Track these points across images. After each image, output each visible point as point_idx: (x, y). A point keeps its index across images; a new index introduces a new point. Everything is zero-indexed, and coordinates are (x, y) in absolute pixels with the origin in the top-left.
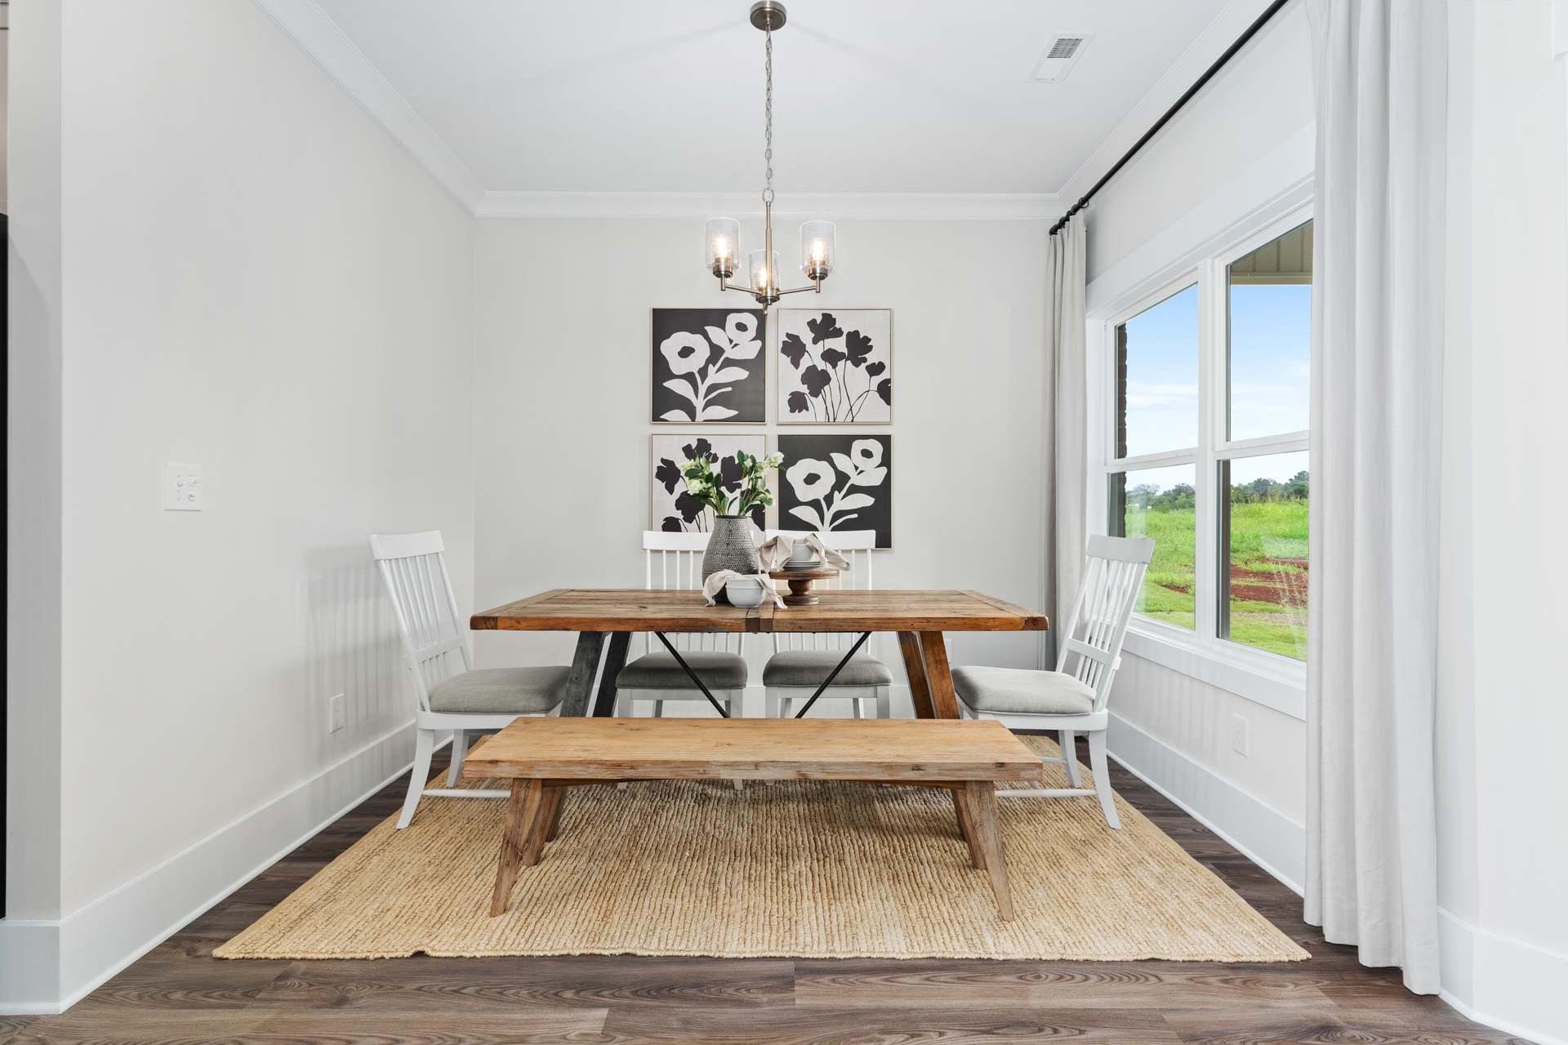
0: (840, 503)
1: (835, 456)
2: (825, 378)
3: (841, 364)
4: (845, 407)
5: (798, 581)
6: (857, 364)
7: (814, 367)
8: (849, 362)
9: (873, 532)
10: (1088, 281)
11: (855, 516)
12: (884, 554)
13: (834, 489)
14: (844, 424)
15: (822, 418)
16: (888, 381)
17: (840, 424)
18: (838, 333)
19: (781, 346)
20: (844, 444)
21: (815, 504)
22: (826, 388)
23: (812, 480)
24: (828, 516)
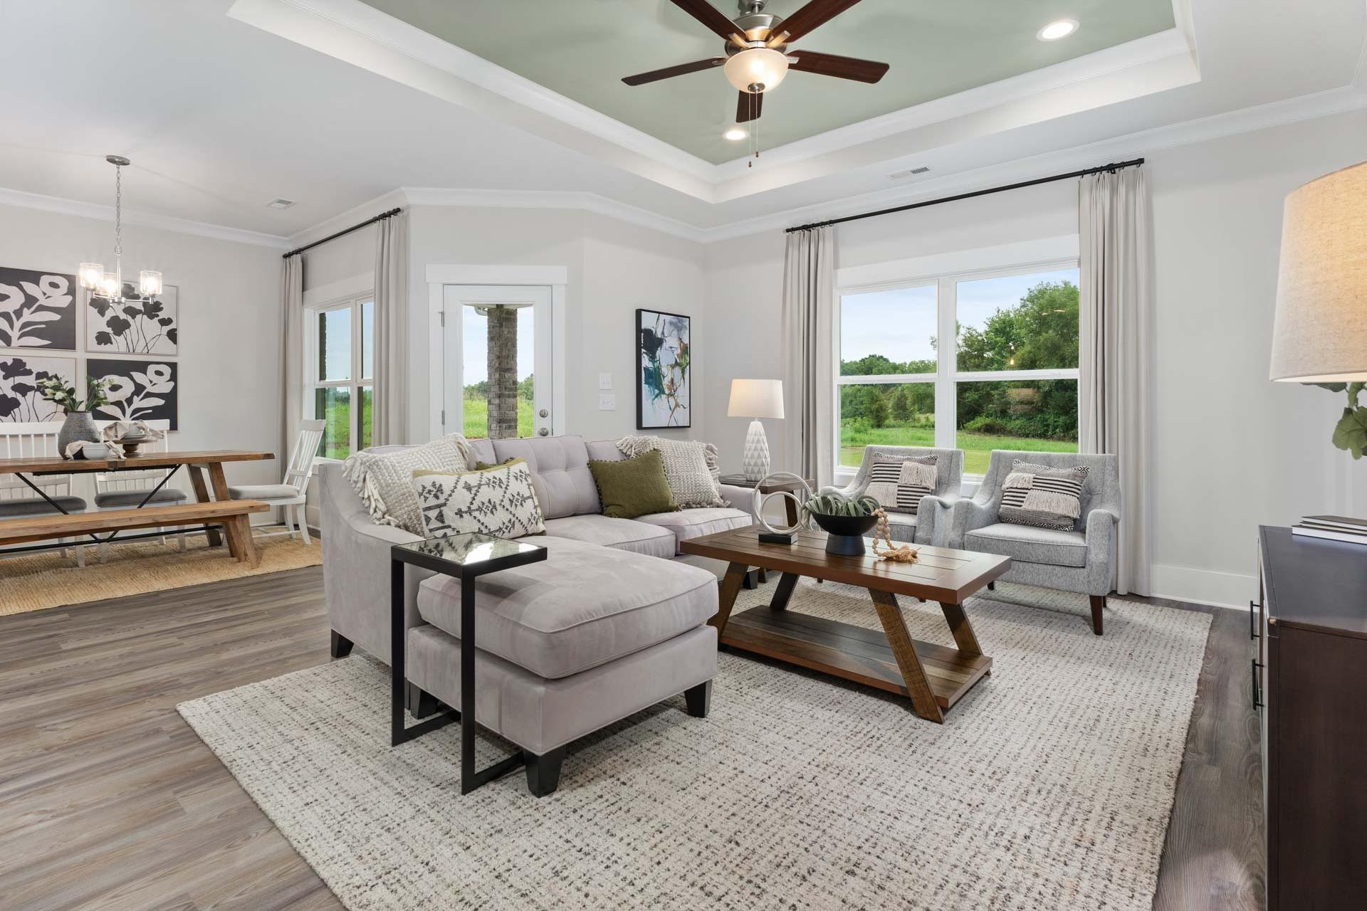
0: (137, 403)
1: (134, 374)
2: (126, 325)
3: (139, 317)
4: (142, 343)
5: (130, 446)
6: (151, 317)
7: (117, 317)
8: (145, 316)
9: (168, 421)
10: (304, 289)
11: (151, 411)
12: (174, 435)
13: (133, 394)
14: (141, 354)
15: (124, 348)
16: (175, 330)
17: (138, 354)
18: (137, 297)
19: (89, 301)
20: (142, 367)
21: (118, 404)
22: (127, 331)
23: (115, 388)
24: (129, 411)
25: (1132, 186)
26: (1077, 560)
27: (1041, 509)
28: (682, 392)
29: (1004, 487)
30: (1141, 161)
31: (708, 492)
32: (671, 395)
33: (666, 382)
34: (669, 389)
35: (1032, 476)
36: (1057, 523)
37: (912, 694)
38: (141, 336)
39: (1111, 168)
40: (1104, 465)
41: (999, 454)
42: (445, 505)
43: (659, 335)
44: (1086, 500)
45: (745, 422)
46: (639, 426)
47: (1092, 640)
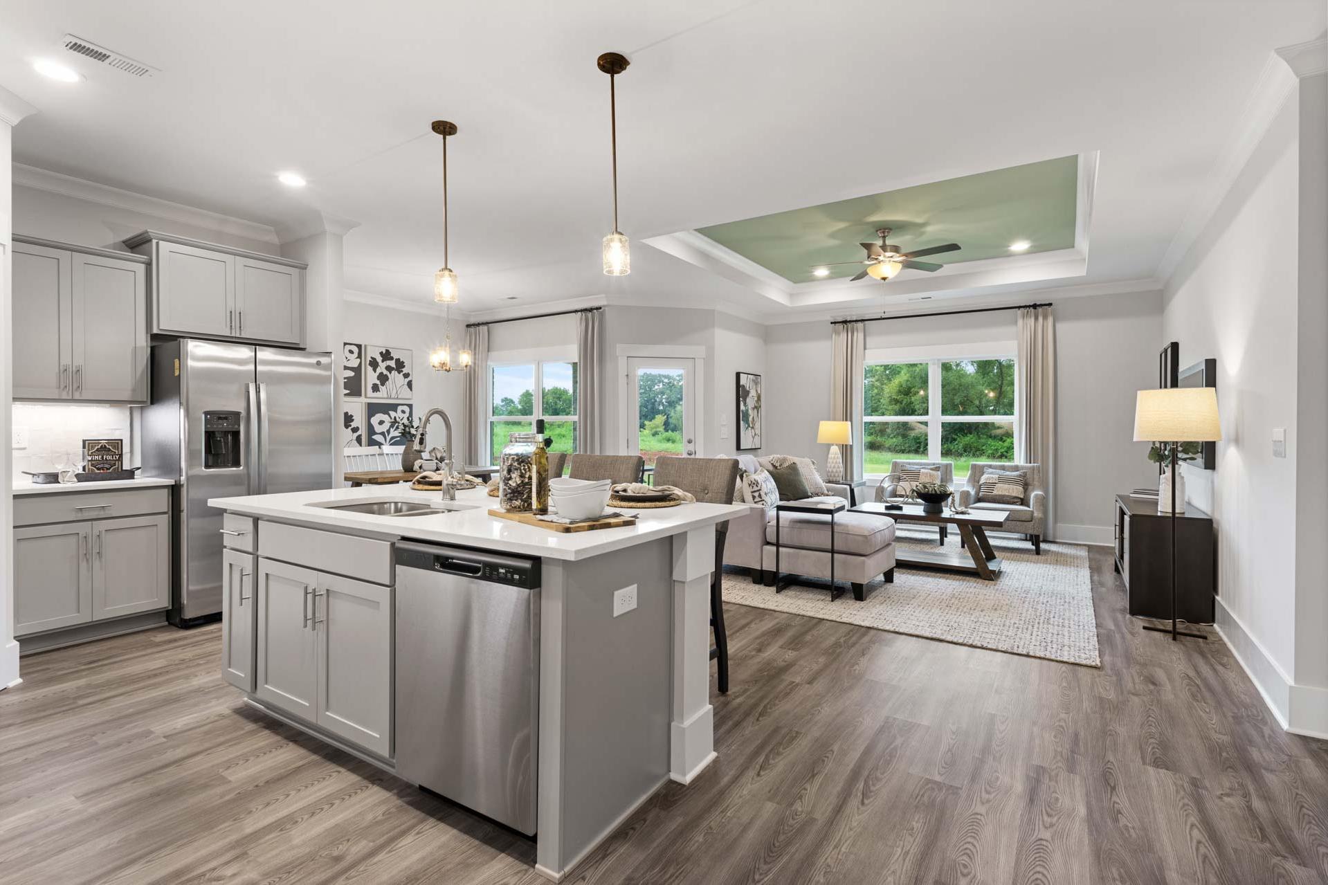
0: (393, 432)
1: (391, 412)
2: (386, 378)
3: (393, 372)
4: (395, 391)
6: (399, 372)
7: (382, 372)
8: (396, 371)
10: (489, 351)
11: (399, 439)
13: (390, 426)
14: (394, 399)
15: (385, 396)
16: (411, 381)
18: (392, 358)
19: (368, 362)
20: (394, 407)
21: (383, 434)
22: (387, 382)
23: (381, 423)
24: (388, 439)
25: (1045, 317)
26: (1029, 518)
27: (1003, 494)
28: (757, 425)
29: (981, 482)
30: (1050, 305)
31: (821, 488)
32: (752, 428)
33: (750, 419)
34: (752, 424)
35: (997, 476)
36: (1012, 500)
37: (980, 570)
38: (395, 388)
39: (1035, 306)
40: (1034, 470)
41: (975, 465)
42: (760, 490)
43: (748, 389)
44: (1026, 486)
45: (829, 446)
46: (738, 448)
47: (1037, 557)
